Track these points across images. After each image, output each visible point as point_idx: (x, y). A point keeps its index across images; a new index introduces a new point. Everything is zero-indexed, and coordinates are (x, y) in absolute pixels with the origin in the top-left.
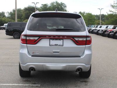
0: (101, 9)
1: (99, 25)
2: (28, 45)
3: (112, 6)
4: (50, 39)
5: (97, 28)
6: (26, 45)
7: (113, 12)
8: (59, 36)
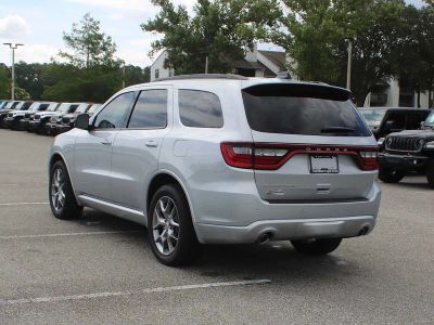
0: (13, 46)
1: (10, 98)
2: (257, 172)
3: (68, 38)
4: (310, 155)
5: (13, 112)
6: (251, 171)
7: (71, 57)
8: (333, 148)
